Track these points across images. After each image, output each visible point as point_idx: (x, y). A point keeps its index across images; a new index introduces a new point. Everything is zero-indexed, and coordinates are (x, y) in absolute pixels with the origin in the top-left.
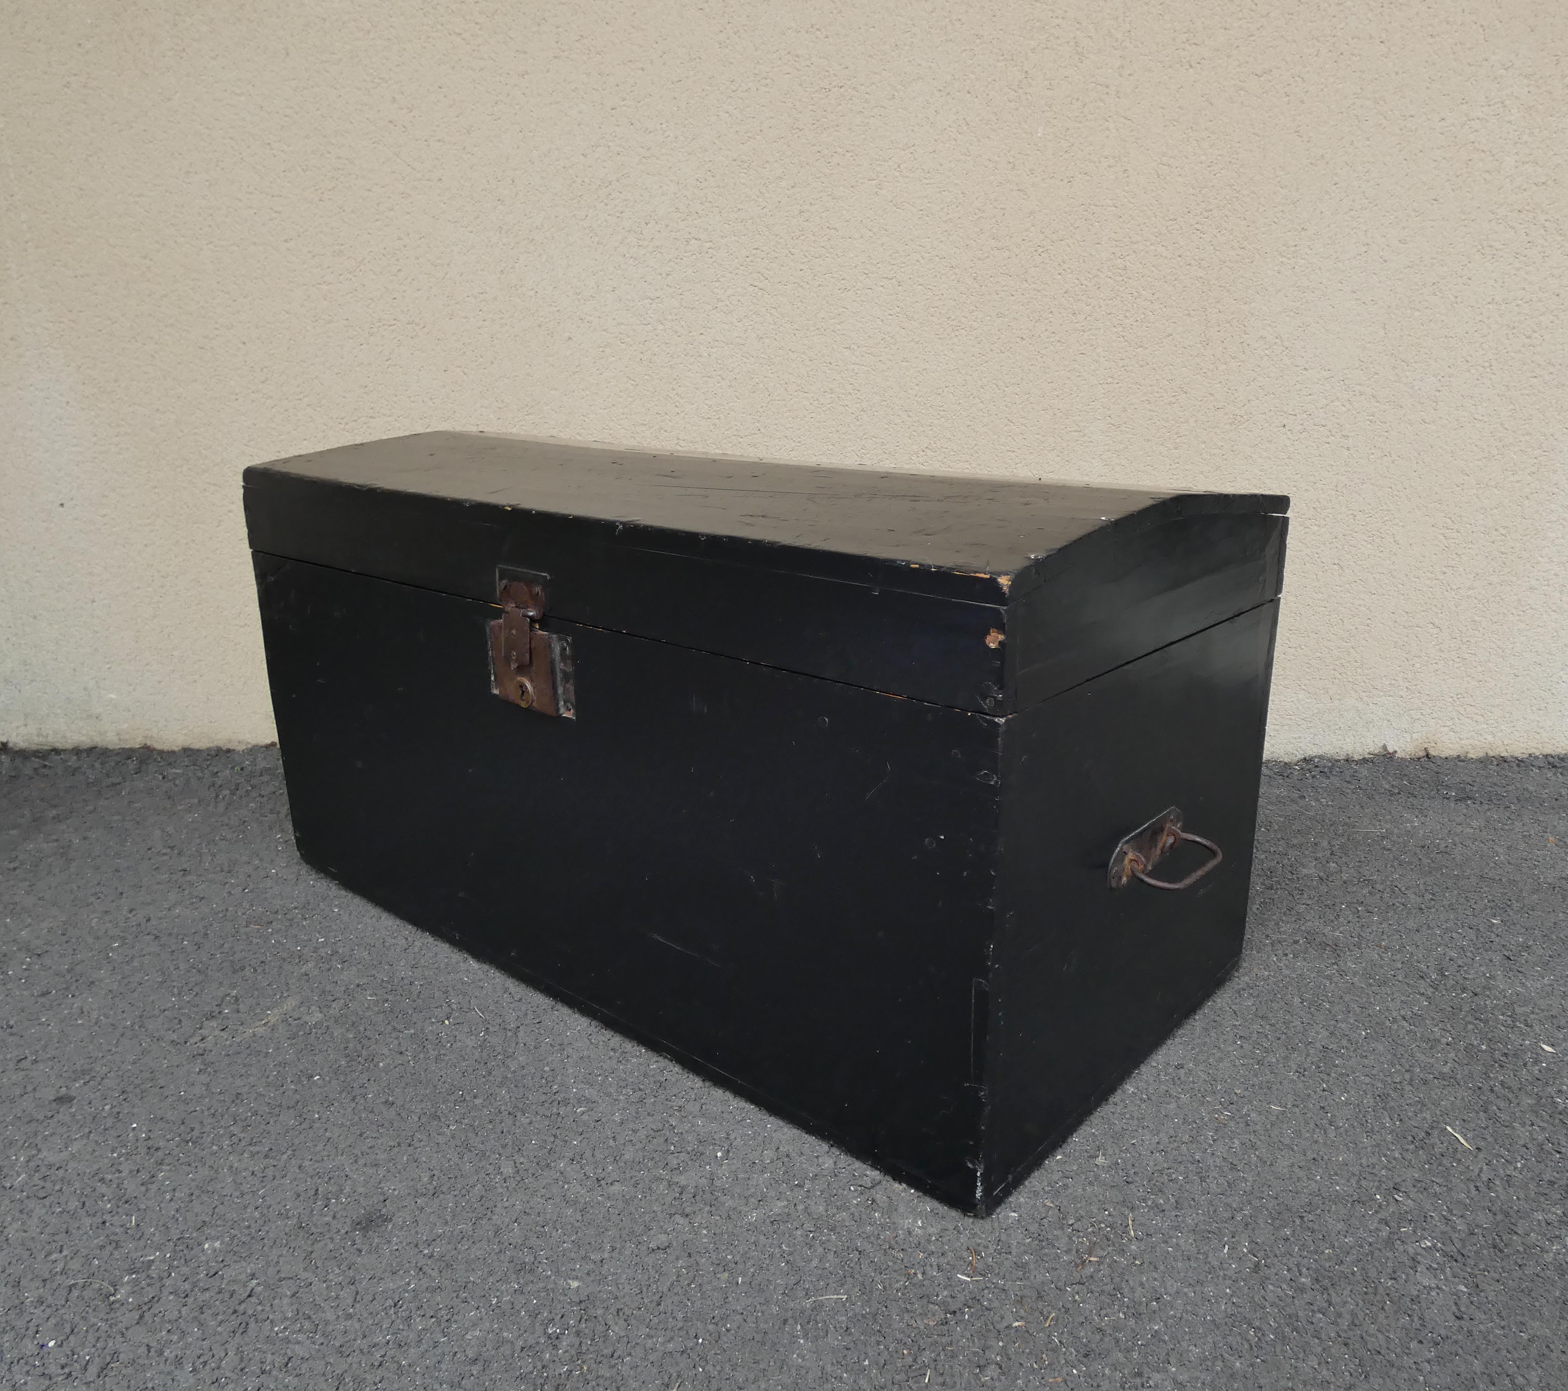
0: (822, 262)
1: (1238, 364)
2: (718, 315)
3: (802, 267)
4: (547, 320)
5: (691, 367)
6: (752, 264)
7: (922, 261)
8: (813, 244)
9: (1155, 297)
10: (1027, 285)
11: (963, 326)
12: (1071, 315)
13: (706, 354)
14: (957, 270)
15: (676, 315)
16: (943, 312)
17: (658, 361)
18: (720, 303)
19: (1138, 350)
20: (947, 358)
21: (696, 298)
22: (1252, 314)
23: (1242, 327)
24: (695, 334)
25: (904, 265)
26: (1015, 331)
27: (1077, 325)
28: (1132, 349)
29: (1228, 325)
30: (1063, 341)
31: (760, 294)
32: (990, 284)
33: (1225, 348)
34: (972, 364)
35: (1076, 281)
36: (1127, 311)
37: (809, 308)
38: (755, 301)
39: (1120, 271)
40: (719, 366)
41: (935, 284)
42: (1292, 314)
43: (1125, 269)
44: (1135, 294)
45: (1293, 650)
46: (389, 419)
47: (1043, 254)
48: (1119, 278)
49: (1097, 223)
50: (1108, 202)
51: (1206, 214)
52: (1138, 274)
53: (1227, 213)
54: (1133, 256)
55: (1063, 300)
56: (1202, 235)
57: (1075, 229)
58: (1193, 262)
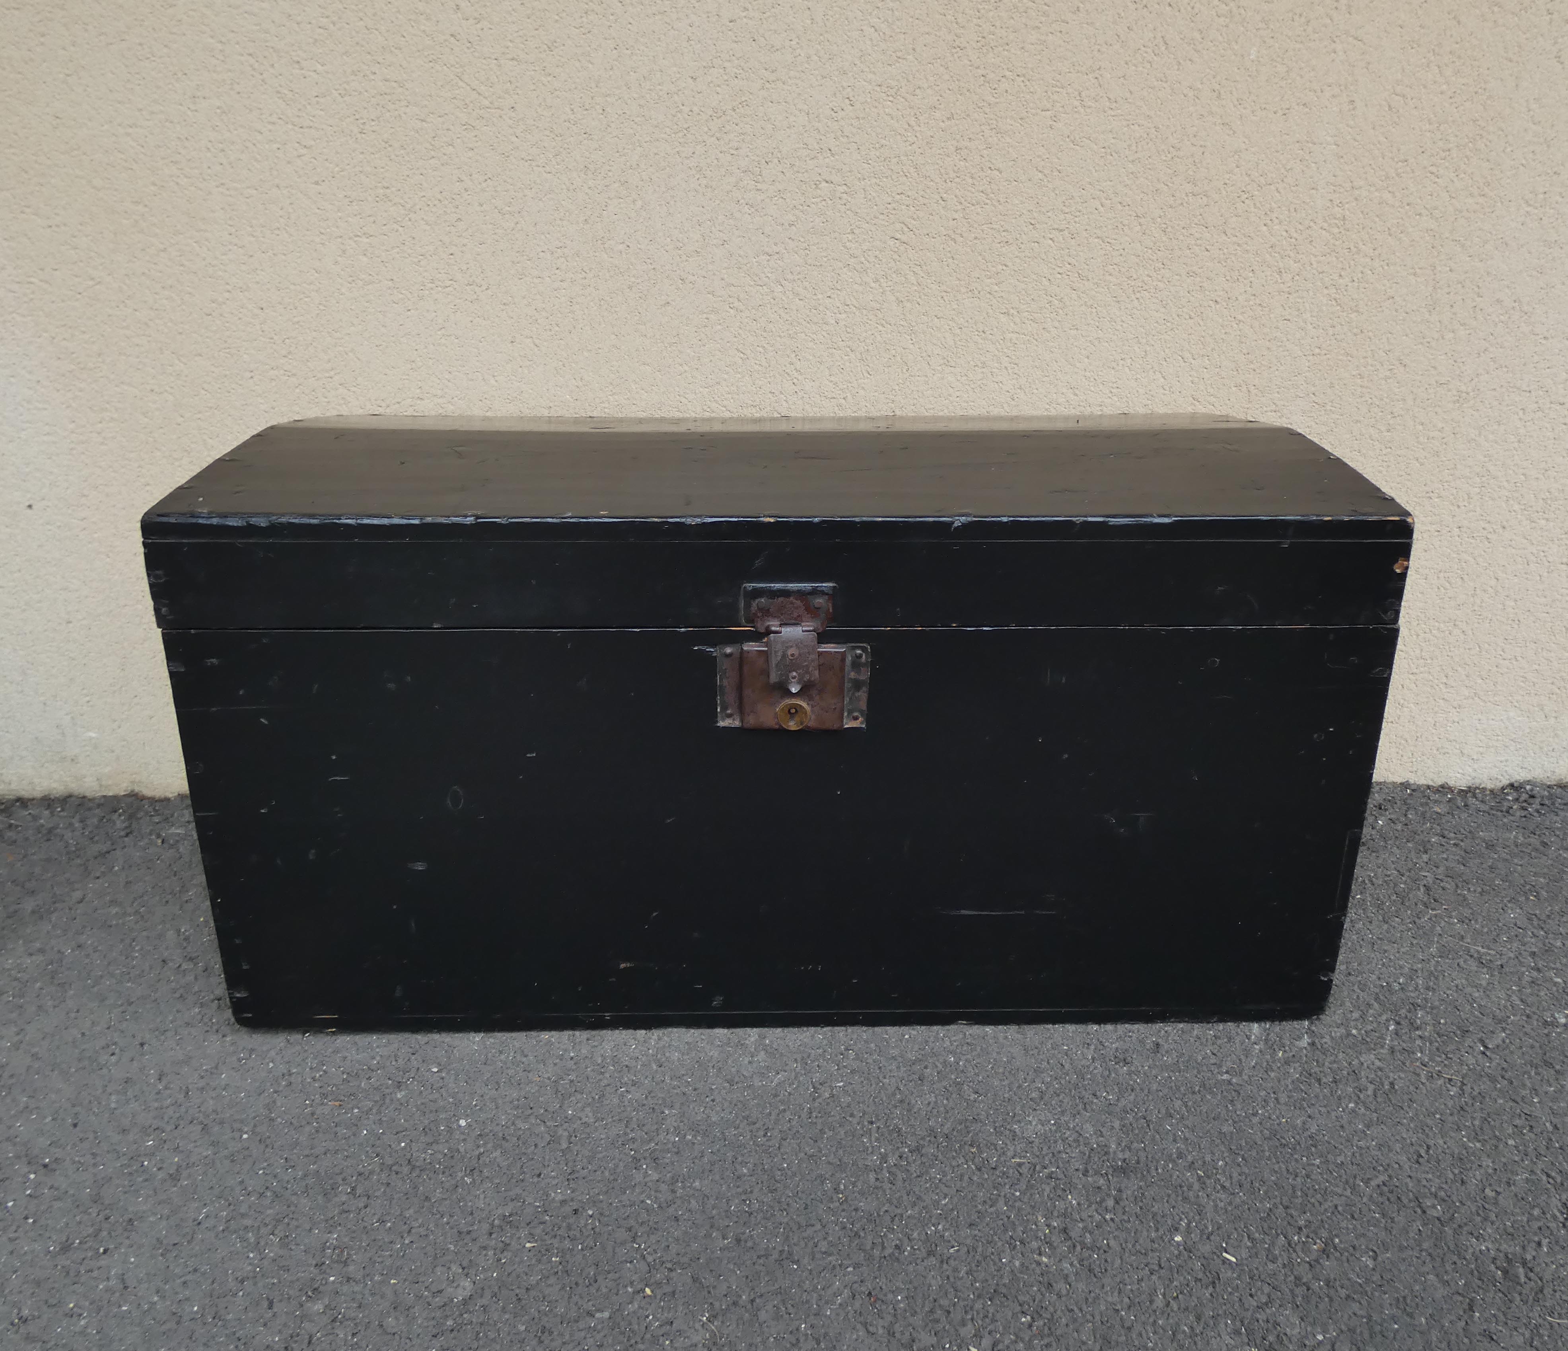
0: (979, 210)
1: (1468, 332)
2: (850, 274)
3: (956, 216)
4: (639, 281)
5: (814, 337)
6: (893, 212)
7: (1101, 209)
8: (970, 188)
9: (1376, 252)
10: (1225, 238)
11: (1145, 287)
12: (1275, 274)
13: (833, 322)
14: (1142, 220)
16: (1123, 270)
18: (853, 260)
19: (1353, 316)
20: (1125, 325)
21: (825, 254)
22: (1488, 273)
23: (1476, 289)
24: (820, 296)
25: (1078, 213)
26: (1207, 293)
27: (1282, 286)
28: (1345, 314)
29: (1460, 285)
30: (1265, 305)
31: (902, 248)
32: (1181, 237)
33: (1455, 314)
34: (1154, 332)
35: (1284, 234)
36: (1342, 269)
37: (961, 265)
38: (896, 257)
39: (1337, 222)
40: (848, 335)
41: (1114, 237)
42: (1534, 273)
43: (1344, 218)
44: (1354, 250)
45: (1507, 662)
47: (1247, 201)
48: (1336, 230)
49: (1313, 165)
50: (1329, 139)
51: (1443, 154)
52: (1358, 225)
53: (1468, 153)
54: (1354, 204)
55: (1268, 256)
56: (1437, 180)
57: (1287, 171)
58: (1424, 211)
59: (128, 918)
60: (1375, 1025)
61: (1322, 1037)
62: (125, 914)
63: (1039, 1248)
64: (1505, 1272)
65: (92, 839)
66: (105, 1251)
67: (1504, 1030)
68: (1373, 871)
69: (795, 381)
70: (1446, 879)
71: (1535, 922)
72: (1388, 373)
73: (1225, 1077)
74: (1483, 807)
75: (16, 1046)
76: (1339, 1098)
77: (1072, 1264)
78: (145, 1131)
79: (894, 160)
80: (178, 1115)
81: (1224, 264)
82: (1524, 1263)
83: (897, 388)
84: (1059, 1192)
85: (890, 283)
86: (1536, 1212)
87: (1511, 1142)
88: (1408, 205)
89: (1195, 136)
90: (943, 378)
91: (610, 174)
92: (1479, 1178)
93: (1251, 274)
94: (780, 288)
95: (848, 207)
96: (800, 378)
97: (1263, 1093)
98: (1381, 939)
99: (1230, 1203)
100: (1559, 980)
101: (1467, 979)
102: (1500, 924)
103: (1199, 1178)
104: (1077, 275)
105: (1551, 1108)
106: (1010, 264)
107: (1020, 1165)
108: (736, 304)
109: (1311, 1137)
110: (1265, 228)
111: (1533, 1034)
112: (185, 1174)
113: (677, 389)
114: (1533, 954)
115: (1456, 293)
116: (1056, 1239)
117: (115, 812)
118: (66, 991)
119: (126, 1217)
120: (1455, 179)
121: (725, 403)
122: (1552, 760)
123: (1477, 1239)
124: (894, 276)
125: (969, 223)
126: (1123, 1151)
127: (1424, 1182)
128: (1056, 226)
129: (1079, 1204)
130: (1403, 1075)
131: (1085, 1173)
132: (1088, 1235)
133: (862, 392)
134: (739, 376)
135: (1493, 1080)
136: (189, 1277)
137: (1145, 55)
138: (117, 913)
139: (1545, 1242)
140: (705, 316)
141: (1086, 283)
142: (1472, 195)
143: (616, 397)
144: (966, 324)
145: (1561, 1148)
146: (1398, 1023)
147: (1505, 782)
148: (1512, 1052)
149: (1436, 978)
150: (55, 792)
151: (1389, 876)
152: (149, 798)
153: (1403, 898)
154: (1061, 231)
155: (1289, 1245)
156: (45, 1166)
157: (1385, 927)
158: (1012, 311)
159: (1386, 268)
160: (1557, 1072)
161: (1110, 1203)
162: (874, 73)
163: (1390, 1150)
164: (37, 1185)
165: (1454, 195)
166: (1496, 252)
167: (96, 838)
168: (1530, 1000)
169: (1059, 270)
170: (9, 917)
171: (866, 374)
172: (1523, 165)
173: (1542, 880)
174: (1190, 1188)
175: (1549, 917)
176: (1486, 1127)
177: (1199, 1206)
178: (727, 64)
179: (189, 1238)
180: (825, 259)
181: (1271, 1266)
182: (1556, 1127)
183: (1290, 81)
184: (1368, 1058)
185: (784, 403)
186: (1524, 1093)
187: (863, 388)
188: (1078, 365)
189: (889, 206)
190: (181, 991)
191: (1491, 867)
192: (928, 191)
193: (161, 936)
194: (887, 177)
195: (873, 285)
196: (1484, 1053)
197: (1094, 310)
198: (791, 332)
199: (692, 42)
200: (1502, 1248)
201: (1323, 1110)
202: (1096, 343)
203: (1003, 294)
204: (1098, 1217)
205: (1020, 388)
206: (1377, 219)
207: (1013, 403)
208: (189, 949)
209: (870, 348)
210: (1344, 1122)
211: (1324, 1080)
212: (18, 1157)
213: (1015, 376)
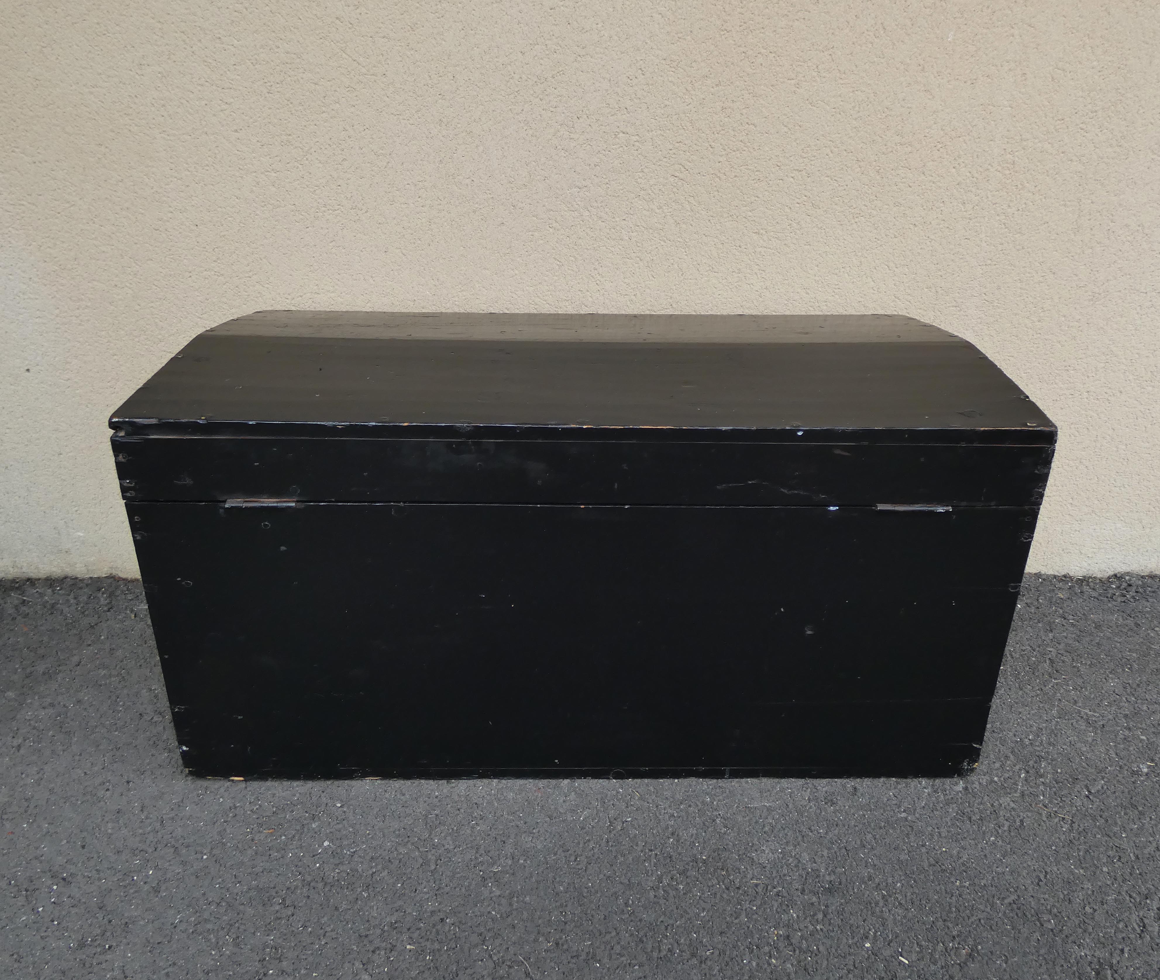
0: (739, 155)
1: (1102, 248)
2: (640, 202)
3: (721, 159)
4: (481, 206)
5: (613, 249)
6: (673, 156)
7: (831, 155)
8: (732, 139)
9: (1037, 189)
10: (924, 177)
11: (862, 214)
12: (960, 205)
13: (627, 238)
14: (862, 164)
15: (602, 202)
16: (846, 201)
17: (582, 244)
18: (642, 192)
19: (1016, 236)
20: (846, 242)
21: (621, 187)
23: (1111, 217)
24: (618, 219)
25: (813, 158)
26: (909, 219)
27: (965, 213)
28: (1011, 235)
29: (1098, 214)
30: (951, 228)
31: (680, 183)
32: (890, 177)
33: (1093, 235)
34: (867, 248)
35: (968, 174)
36: (1011, 201)
37: (724, 197)
38: (675, 190)
39: (1008, 165)
40: (638, 249)
41: (841, 176)
43: (1014, 163)
44: (1020, 187)
45: (1117, 489)
46: (332, 295)
47: (941, 150)
48: (1007, 172)
49: (992, 122)
50: (1006, 103)
51: (1091, 115)
52: (1024, 168)
53: (1110, 114)
54: (1022, 152)
55: (955, 191)
56: (1086, 134)
57: (973, 127)
58: (1074, 158)
59: (113, 679)
60: (1011, 773)
61: (973, 783)
62: (110, 676)
63: (770, 952)
64: (1098, 973)
65: (83, 613)
66: (110, 947)
67: (1103, 778)
68: (1013, 646)
69: (598, 282)
70: (1065, 654)
71: (1128, 690)
72: (1041, 279)
73: (903, 815)
74: (1094, 594)
75: (38, 782)
76: (984, 833)
77: (792, 965)
78: (134, 852)
79: (675, 117)
80: (156, 840)
81: (922, 197)
82: (1111, 967)
83: (674, 287)
84: (784, 907)
85: (670, 210)
86: (1121, 925)
87: (1105, 869)
88: (1063, 153)
89: (904, 100)
90: (709, 281)
91: (459, 125)
92: (1081, 898)
93: (942, 205)
94: (587, 213)
95: (639, 152)
96: (602, 279)
97: (930, 829)
98: (1017, 703)
99: (905, 917)
100: (1144, 738)
101: (1078, 736)
102: (1103, 692)
103: (884, 897)
104: (811, 205)
105: (1134, 842)
106: (760, 196)
107: (757, 885)
108: (554, 225)
109: (964, 865)
110: (954, 170)
111: (1123, 781)
112: (163, 888)
113: (509, 287)
114: (1126, 716)
115: (1095, 220)
116: (781, 945)
117: (99, 590)
118: (71, 739)
119: (123, 921)
120: (1100, 135)
121: (546, 298)
122: (1145, 558)
123: (1079, 946)
124: (673, 204)
125: (731, 165)
126: (829, 874)
127: (1042, 901)
128: (796, 168)
129: (798, 916)
130: (1030, 814)
131: (803, 892)
132: (804, 942)
133: (648, 291)
134: (555, 278)
135: (1094, 819)
136: (170, 969)
137: (868, 37)
138: (105, 674)
139: (1126, 950)
140: (530, 233)
141: (818, 210)
142: (1111, 146)
143: (464, 293)
144: (727, 241)
145: (1140, 874)
146: (1028, 772)
147: (1111, 573)
148: (1108, 797)
149: (1056, 736)
150: (54, 574)
151: (1024, 651)
152: (123, 579)
153: (1034, 669)
154: (800, 171)
155: (946, 949)
156: (64, 879)
157: (1020, 693)
158: (762, 231)
159: (1044, 200)
160: (1141, 813)
161: (820, 916)
162: (661, 50)
163: (1019, 875)
164: (59, 895)
165: (1098, 146)
166: (1127, 189)
167: (86, 613)
168: (1122, 754)
169: (798, 200)
170: (27, 677)
171: (651, 278)
172: (1152, 124)
173: (1134, 655)
174: (877, 904)
175: (1138, 685)
176: (1088, 857)
177: (883, 919)
178: (547, 42)
179: (168, 938)
180: (622, 192)
181: (933, 967)
182: (1137, 857)
183: (978, 58)
184: (1005, 800)
185: (590, 299)
186: (1116, 829)
187: (649, 288)
188: (810, 271)
189: (670, 152)
190: (154, 739)
191: (1098, 644)
192: (700, 140)
193: (137, 694)
194: (669, 130)
195: (658, 211)
196: (1088, 797)
197: (823, 231)
198: (595, 246)
199: (522, 25)
200: (1096, 954)
201: (972, 842)
202: (824, 255)
203: (755, 219)
204: (811, 928)
205: (766, 288)
206: (1039, 164)
207: (760, 299)
208: (158, 705)
209: (655, 258)
210: (987, 852)
211: (974, 818)
212: (44, 872)
213: (763, 279)
